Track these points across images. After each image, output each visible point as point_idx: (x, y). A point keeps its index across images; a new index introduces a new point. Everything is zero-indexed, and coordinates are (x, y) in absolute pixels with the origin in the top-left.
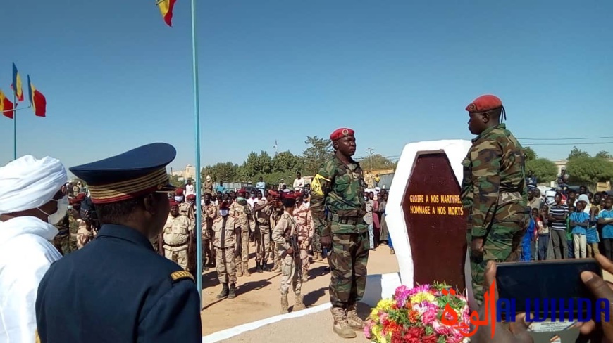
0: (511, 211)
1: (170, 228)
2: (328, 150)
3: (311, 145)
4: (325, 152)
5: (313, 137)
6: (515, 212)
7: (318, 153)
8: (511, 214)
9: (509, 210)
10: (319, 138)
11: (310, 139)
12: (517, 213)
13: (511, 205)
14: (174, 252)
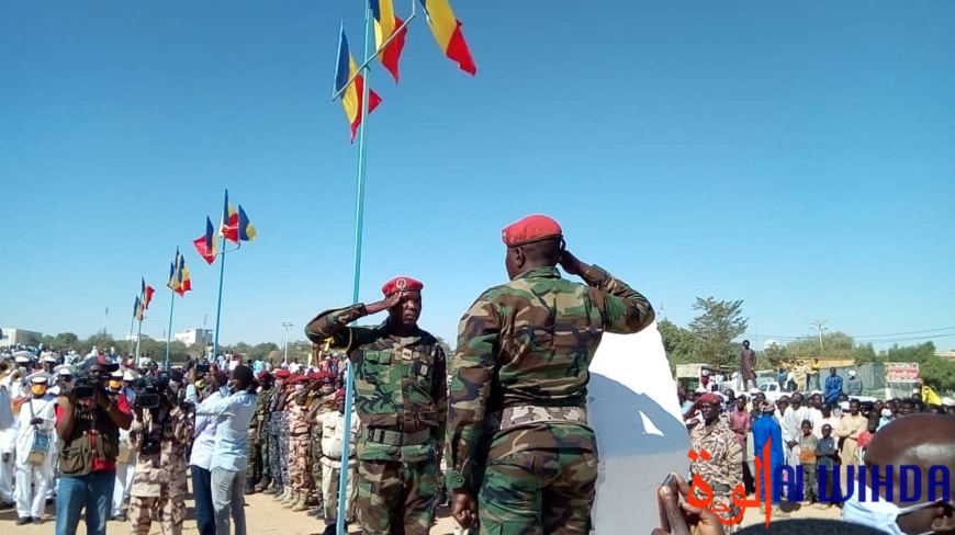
0: (516, 445)
1: (333, 429)
2: (734, 320)
3: (702, 312)
4: (726, 323)
5: (706, 299)
6: (526, 445)
7: (715, 325)
8: (515, 449)
9: (516, 440)
10: (717, 300)
11: (701, 302)
12: (528, 450)
13: (525, 432)
14: (334, 470)
